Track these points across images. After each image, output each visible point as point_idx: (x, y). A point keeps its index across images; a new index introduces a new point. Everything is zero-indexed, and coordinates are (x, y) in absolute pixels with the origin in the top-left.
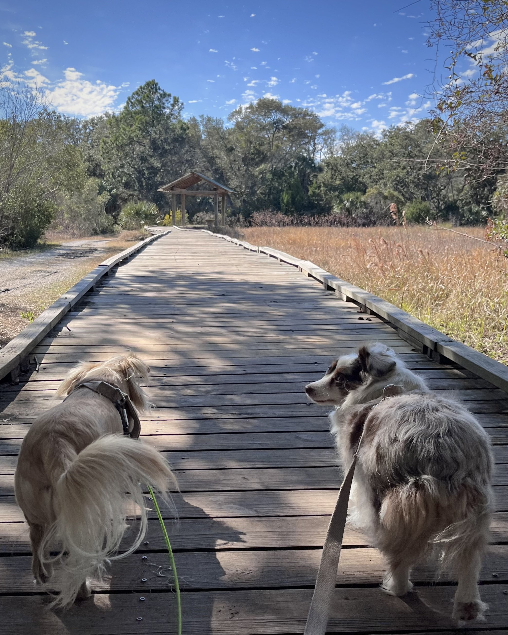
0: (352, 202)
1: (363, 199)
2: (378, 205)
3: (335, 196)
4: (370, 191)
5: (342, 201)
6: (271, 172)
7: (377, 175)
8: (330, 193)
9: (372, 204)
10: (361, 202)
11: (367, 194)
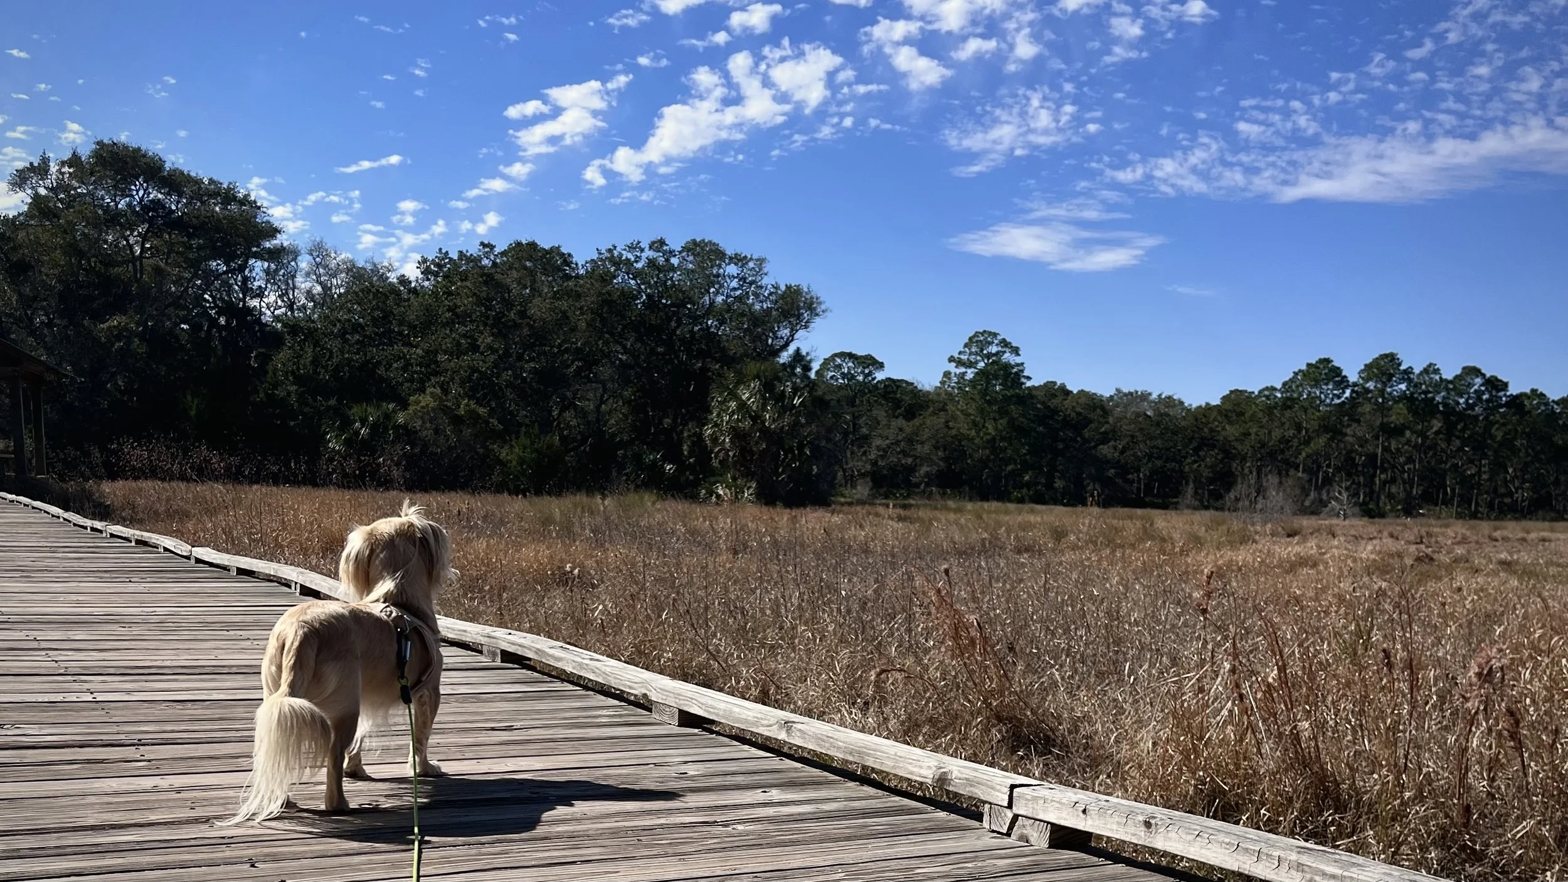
0: (374, 427)
1: (401, 419)
2: (442, 439)
3: (329, 408)
4: (417, 402)
5: (347, 423)
6: (142, 337)
7: (420, 365)
8: (315, 400)
9: (428, 433)
10: (397, 427)
11: (411, 409)
